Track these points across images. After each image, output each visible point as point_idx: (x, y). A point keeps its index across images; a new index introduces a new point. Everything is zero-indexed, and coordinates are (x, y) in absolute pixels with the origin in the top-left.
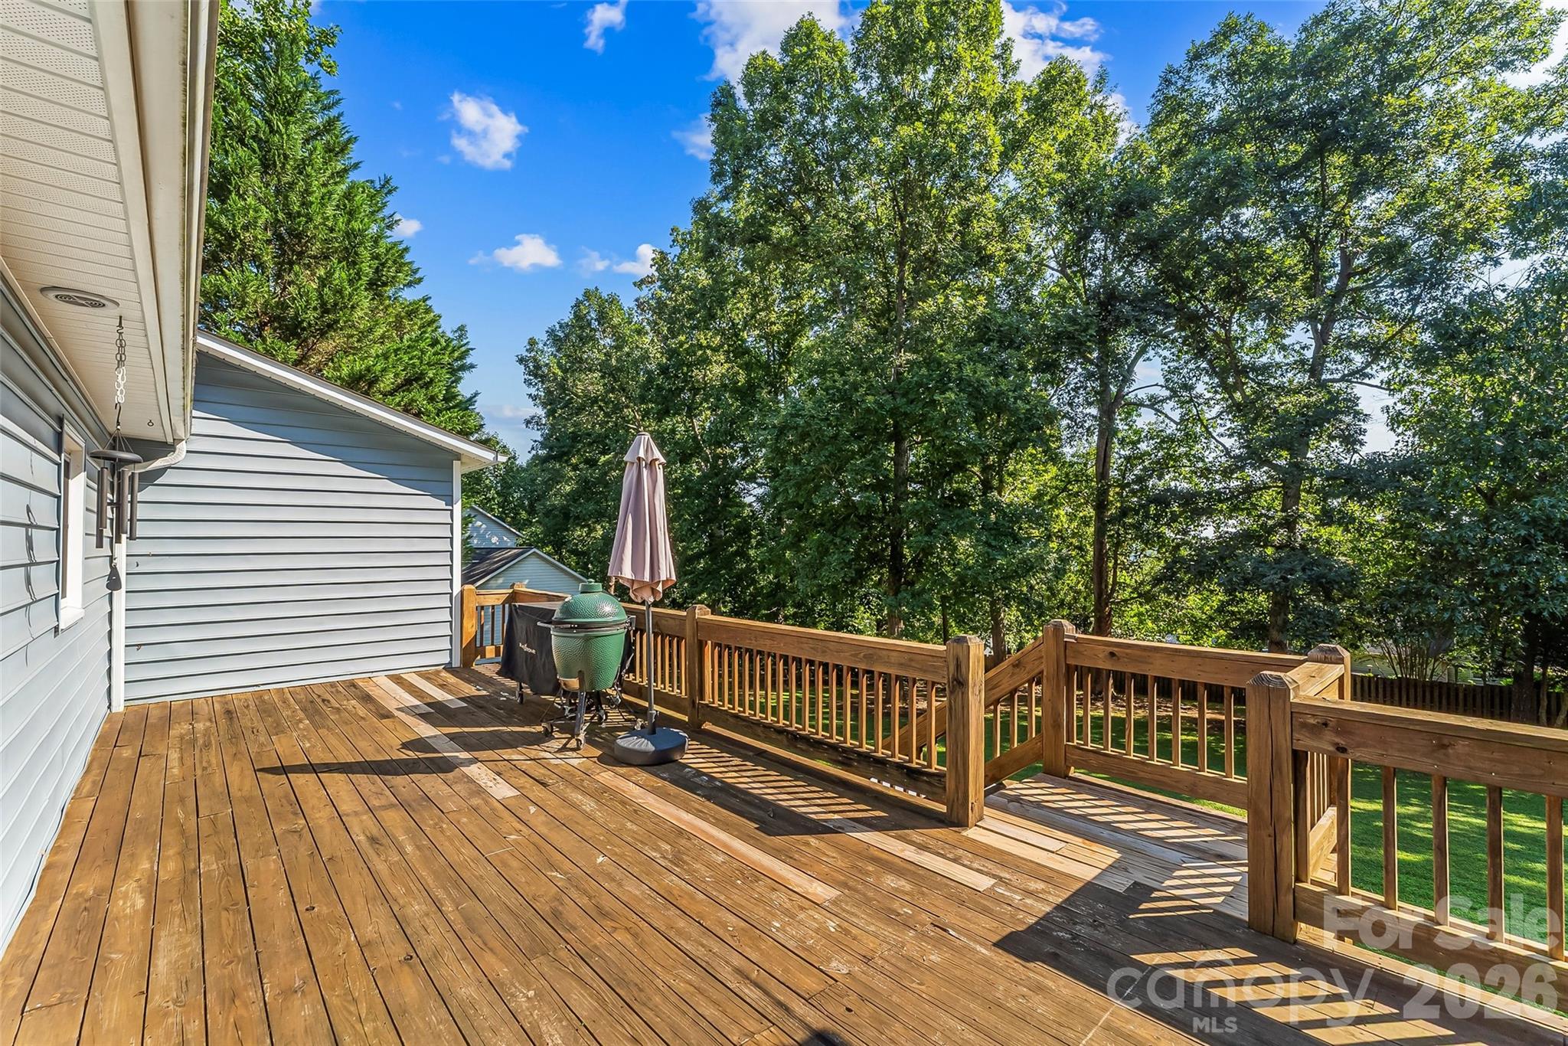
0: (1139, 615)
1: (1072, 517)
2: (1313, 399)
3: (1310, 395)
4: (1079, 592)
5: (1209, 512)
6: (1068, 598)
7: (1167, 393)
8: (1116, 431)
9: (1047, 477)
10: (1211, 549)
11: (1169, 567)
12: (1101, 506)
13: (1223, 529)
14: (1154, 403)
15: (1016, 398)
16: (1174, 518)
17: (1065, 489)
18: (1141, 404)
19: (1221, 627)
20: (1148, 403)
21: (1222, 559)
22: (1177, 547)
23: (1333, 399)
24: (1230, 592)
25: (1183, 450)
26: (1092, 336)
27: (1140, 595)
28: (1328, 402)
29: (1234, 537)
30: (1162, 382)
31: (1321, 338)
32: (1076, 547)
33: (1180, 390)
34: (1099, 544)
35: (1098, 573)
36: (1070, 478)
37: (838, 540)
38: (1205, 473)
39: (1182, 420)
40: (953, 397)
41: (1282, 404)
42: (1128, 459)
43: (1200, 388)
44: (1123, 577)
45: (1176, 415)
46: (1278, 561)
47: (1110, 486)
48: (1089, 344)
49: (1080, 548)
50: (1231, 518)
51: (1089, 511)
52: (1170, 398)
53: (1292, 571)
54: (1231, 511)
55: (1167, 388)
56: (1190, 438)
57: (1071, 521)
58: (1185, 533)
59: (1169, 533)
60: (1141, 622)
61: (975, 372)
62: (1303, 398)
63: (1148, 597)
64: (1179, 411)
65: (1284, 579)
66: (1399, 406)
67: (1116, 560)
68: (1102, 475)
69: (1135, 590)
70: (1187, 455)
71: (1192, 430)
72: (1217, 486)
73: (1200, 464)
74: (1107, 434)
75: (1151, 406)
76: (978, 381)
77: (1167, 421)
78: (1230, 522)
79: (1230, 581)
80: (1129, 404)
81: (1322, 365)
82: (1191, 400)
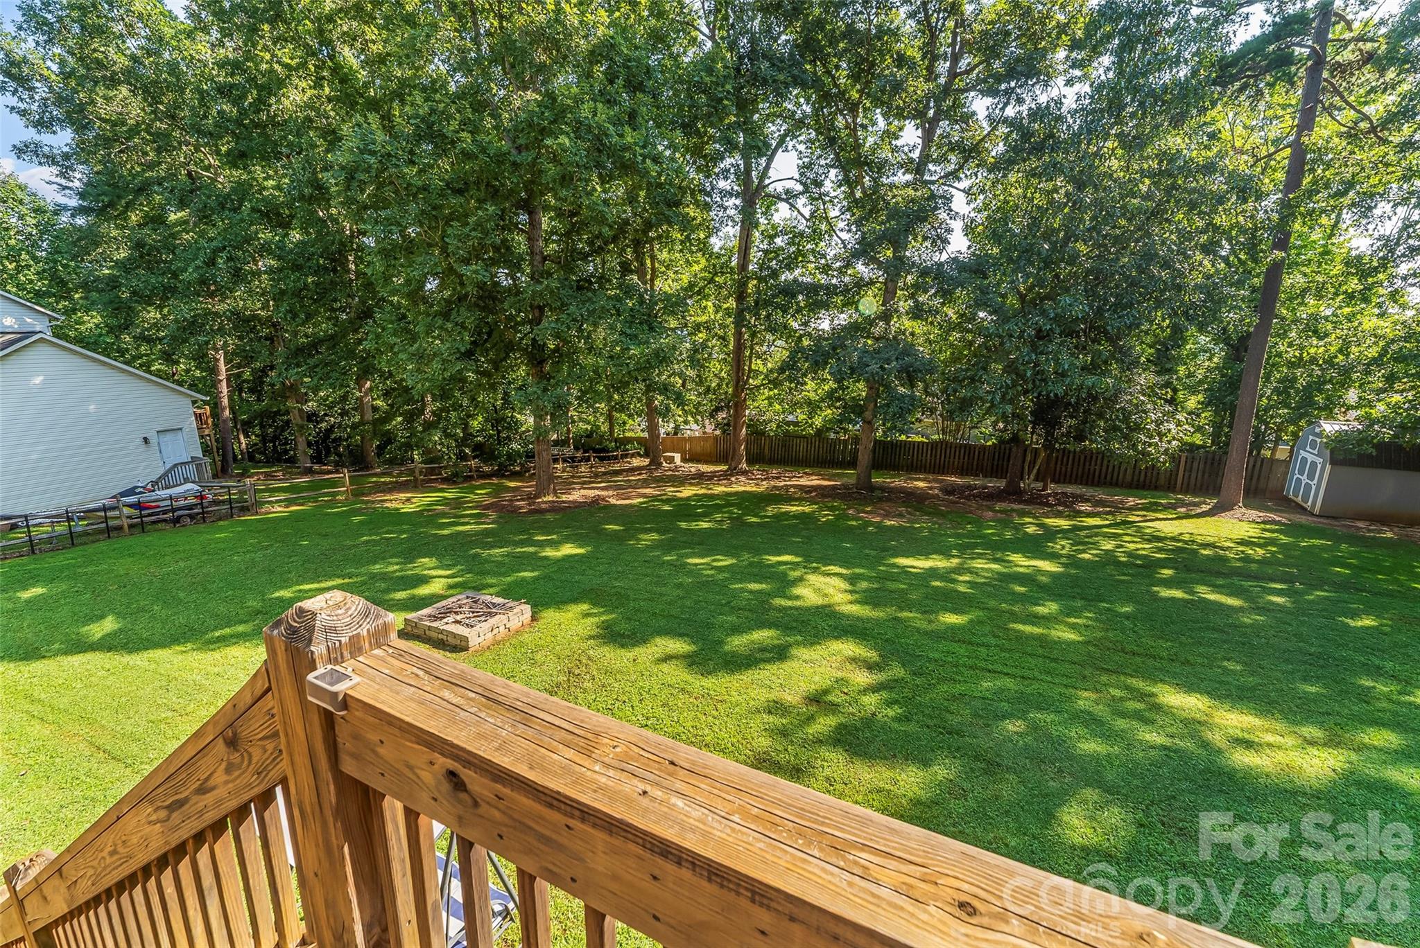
0: (769, 398)
1: (718, 308)
2: (919, 194)
3: (916, 190)
4: (722, 379)
5: (826, 306)
6: (713, 385)
7: (800, 188)
8: (757, 225)
9: (696, 268)
10: (826, 339)
11: (792, 356)
12: (741, 298)
13: (836, 322)
14: (789, 197)
15: (644, 157)
16: (799, 311)
17: (711, 281)
18: (779, 198)
19: (829, 407)
20: (784, 196)
21: (834, 349)
22: (801, 337)
23: (933, 197)
24: (839, 381)
25: (809, 246)
26: (728, 92)
27: (770, 382)
28: (928, 199)
29: (844, 328)
30: (797, 176)
31: (928, 137)
32: (720, 337)
33: (811, 184)
34: (739, 335)
35: (738, 361)
36: (716, 268)
37: (449, 326)
38: (826, 269)
39: (812, 215)
40: (567, 141)
41: (894, 197)
42: (766, 252)
43: (828, 186)
44: (757, 364)
45: (806, 212)
46: (877, 351)
47: (749, 278)
48: (726, 102)
49: (723, 338)
50: (842, 312)
51: (732, 303)
52: (802, 193)
53: (888, 361)
54: (844, 306)
55: (801, 183)
56: (816, 236)
57: (717, 312)
58: (806, 324)
59: (795, 325)
60: (770, 405)
61: (595, 115)
62: (910, 192)
63: (776, 383)
64: (809, 207)
65: (881, 367)
66: (973, 215)
67: (752, 349)
68: (743, 266)
69: (767, 376)
70: (813, 251)
71: (819, 227)
72: (834, 281)
73: (823, 261)
74: (748, 224)
75: (787, 201)
76: (599, 127)
77: (799, 217)
78: (842, 316)
79: (840, 370)
80: (768, 195)
81: (926, 165)
82: (820, 198)
